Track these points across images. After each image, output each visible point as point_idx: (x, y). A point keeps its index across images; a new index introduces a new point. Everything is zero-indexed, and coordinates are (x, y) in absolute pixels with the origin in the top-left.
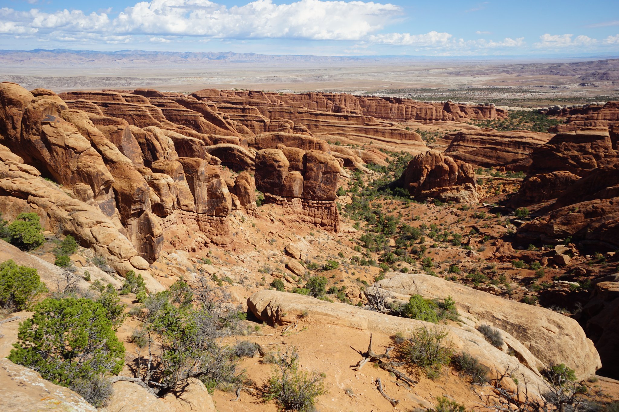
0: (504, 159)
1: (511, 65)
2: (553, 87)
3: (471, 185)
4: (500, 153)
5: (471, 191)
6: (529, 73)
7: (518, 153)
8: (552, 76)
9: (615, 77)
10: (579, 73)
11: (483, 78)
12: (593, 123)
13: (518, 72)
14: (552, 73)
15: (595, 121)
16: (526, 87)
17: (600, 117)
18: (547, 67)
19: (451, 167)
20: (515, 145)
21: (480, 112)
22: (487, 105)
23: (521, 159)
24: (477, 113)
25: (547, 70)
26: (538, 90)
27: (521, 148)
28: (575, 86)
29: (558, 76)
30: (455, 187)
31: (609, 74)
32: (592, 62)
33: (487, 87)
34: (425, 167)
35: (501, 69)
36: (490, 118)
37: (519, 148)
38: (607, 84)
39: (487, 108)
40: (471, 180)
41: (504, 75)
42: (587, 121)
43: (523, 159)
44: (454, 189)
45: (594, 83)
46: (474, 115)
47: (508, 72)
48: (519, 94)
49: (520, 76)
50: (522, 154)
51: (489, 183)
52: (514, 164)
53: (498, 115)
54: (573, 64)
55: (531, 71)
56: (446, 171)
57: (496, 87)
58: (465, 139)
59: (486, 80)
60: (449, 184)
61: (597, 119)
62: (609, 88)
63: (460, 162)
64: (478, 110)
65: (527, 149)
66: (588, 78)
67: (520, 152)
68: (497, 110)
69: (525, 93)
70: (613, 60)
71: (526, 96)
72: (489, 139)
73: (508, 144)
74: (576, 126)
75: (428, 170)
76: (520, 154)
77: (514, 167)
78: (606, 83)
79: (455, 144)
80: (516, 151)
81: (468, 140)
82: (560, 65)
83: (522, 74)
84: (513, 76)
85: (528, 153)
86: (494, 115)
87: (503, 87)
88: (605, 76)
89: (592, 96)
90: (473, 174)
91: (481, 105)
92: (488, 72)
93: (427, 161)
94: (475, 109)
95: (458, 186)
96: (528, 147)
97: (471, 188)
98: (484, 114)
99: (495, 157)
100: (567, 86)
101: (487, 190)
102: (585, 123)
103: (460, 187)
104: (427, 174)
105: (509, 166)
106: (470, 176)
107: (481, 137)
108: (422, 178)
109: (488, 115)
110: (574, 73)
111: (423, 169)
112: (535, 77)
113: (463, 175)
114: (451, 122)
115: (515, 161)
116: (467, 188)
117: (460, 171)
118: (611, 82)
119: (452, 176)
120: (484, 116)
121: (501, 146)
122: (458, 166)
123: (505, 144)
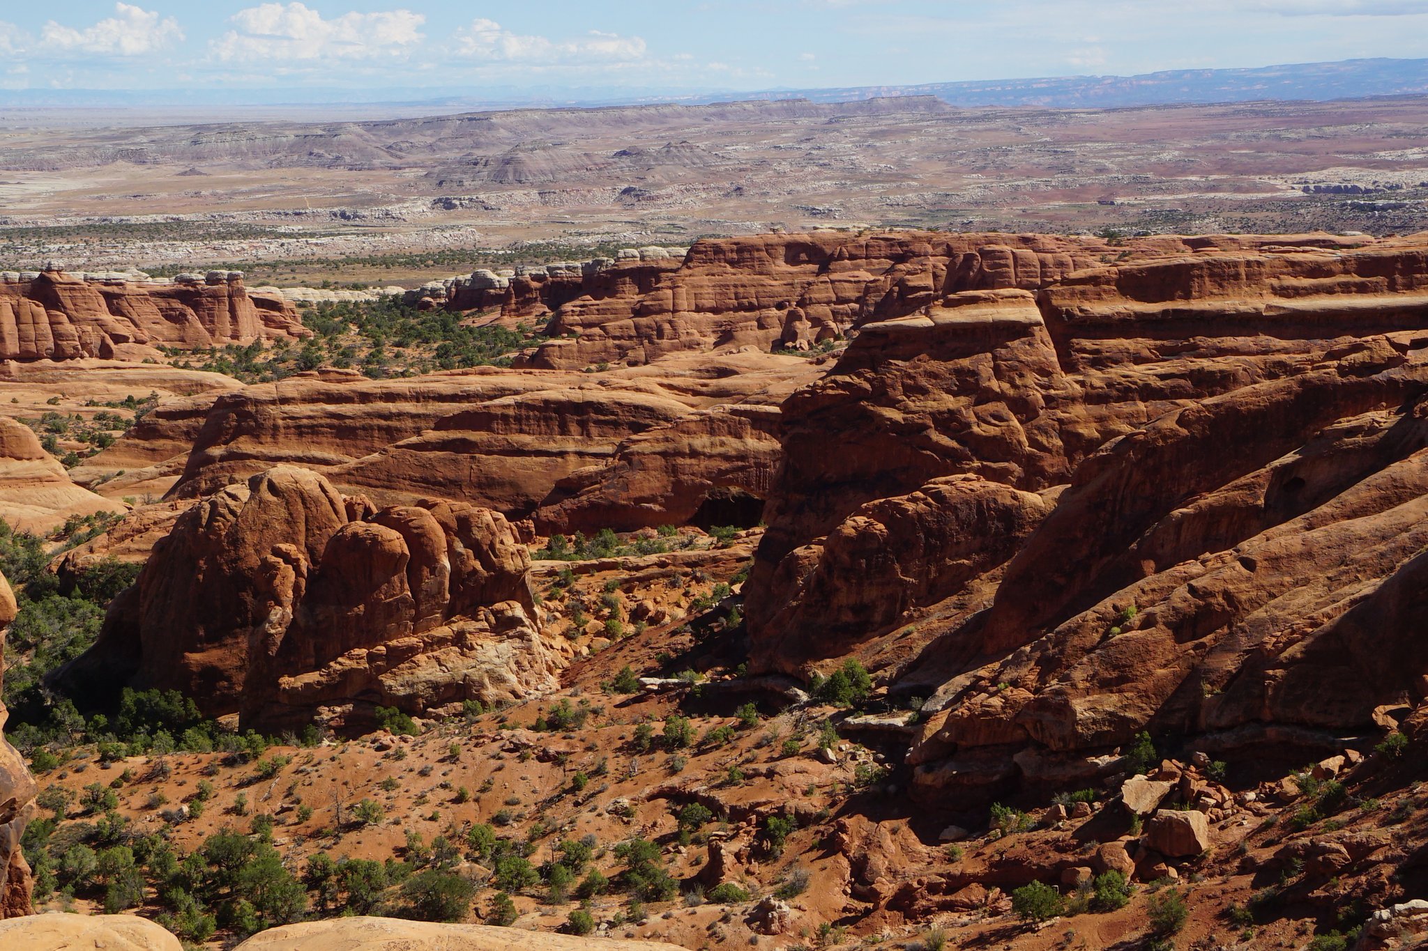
0: (512, 484)
1: (144, 131)
2: (343, 215)
3: (519, 611)
4: (492, 463)
5: (522, 636)
6: (226, 159)
7: (562, 454)
8: (319, 174)
9: (543, 173)
10: (411, 158)
11: (42, 185)
12: (667, 326)
13: (181, 155)
14: (316, 161)
15: (669, 316)
16: (242, 218)
17: (683, 303)
18: (291, 136)
19: (416, 538)
20: (547, 420)
21: (190, 311)
22: (212, 280)
23: (592, 479)
24: (178, 319)
25: (292, 148)
26: (296, 228)
27: (574, 428)
28: (420, 208)
29: (340, 174)
30: (444, 631)
31: (519, 162)
32: (441, 121)
33: (79, 221)
34: (277, 552)
35: (109, 147)
36: (235, 336)
37: (564, 431)
38: (525, 200)
39: (215, 296)
40: (513, 586)
41: (125, 172)
42: (643, 321)
43: (601, 474)
44: (441, 642)
45: (482, 196)
46: (166, 328)
47: (138, 157)
48: (234, 245)
49: (193, 172)
50: (581, 454)
51: (563, 592)
52: (568, 503)
53: (267, 321)
54: (376, 125)
55: (235, 153)
56: (393, 561)
57: (115, 219)
58: (260, 426)
59: (57, 193)
60: (415, 619)
61: (675, 311)
62: (534, 213)
63: (449, 506)
64: (177, 304)
65: (594, 430)
66: (456, 177)
67: (571, 447)
68: (259, 303)
69: (256, 242)
70: (508, 113)
71: (261, 253)
72: (369, 415)
73: (518, 419)
74: (610, 342)
75: (297, 569)
76: (572, 459)
77: (572, 514)
78: (519, 194)
79: (216, 451)
80: (552, 447)
81: (276, 428)
82: (333, 130)
83: (202, 166)
84: (168, 171)
85: (609, 449)
86: (251, 326)
87: (149, 219)
88: (510, 168)
89: (497, 244)
90: (520, 553)
91: (190, 282)
92: (53, 156)
93: (266, 525)
94: (163, 305)
95: (459, 624)
96: (597, 422)
97: (519, 622)
98: (209, 320)
99: (471, 485)
100: (394, 209)
101: (566, 623)
102: (637, 327)
103: (471, 626)
104: (296, 588)
105: (547, 513)
106: (511, 565)
107: (331, 408)
108: (276, 614)
109: (228, 328)
110: (396, 162)
111: (274, 567)
112: (254, 175)
113: (478, 565)
114: (97, 362)
115: (567, 488)
116: (504, 627)
117: (459, 547)
118: (534, 193)
119: (428, 581)
120: (212, 333)
121: (490, 430)
122: (445, 526)
123: (505, 418)
